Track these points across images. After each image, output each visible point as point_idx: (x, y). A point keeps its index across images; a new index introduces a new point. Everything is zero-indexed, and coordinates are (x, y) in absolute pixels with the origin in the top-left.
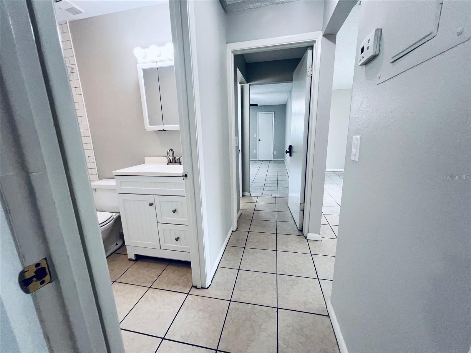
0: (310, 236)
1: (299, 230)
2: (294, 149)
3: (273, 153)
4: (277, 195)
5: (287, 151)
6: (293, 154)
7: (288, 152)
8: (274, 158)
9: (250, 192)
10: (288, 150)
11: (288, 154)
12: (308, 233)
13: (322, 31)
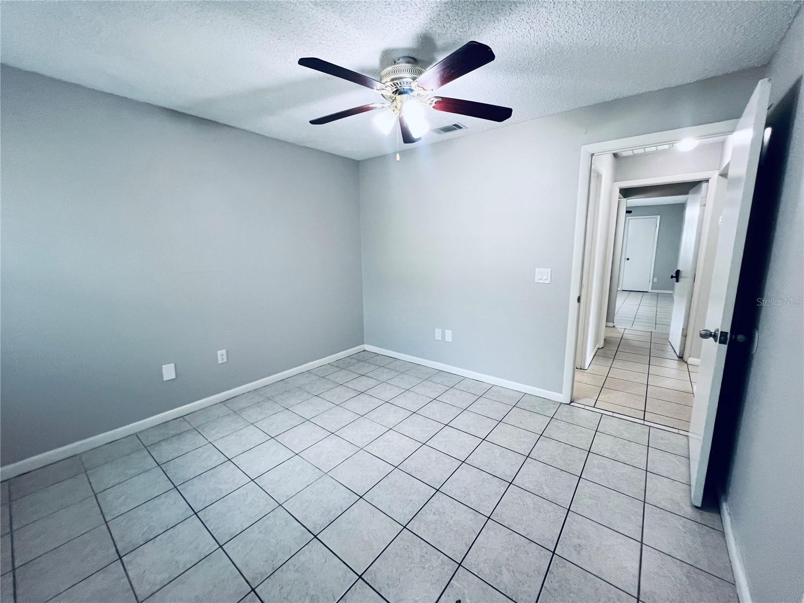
0: (691, 360)
1: (679, 357)
2: (682, 274)
3: (651, 281)
4: (653, 330)
5: (672, 276)
6: (681, 280)
7: (674, 277)
8: (652, 289)
9: (614, 322)
10: (674, 275)
11: (675, 279)
12: (690, 357)
13: (718, 171)
